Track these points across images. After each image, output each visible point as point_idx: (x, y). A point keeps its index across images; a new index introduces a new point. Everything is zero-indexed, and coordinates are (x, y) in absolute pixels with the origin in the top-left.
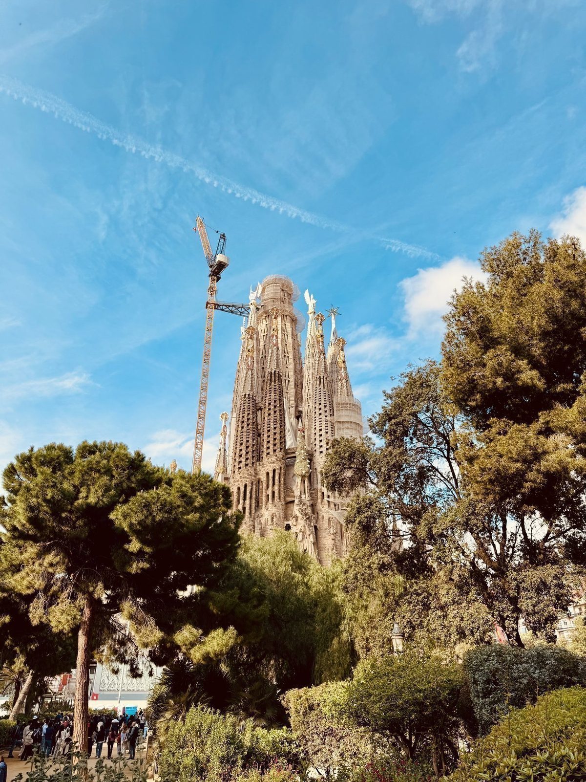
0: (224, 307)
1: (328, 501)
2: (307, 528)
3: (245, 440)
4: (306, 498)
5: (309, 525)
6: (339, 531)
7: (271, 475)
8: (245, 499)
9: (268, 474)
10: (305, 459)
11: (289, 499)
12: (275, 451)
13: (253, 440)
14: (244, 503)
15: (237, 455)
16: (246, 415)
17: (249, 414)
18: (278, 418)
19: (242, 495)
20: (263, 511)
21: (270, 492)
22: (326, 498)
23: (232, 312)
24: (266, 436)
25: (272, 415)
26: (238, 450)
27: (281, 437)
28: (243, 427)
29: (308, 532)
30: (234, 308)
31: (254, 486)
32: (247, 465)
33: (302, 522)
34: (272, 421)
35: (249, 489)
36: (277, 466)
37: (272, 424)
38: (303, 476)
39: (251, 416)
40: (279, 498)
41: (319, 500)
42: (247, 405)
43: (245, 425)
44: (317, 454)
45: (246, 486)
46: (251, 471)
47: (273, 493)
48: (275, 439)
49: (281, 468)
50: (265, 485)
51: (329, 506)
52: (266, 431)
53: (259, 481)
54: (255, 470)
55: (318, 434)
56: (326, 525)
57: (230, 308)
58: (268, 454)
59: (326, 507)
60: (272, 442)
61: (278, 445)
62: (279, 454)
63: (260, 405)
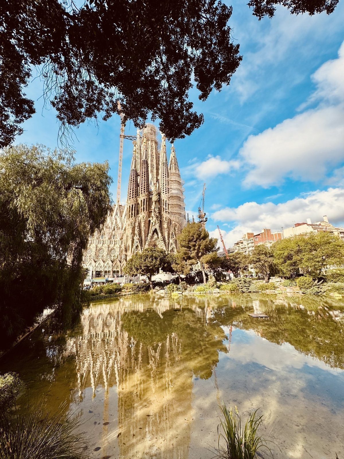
0: (128, 137)
1: (166, 211)
2: (157, 221)
3: (132, 187)
4: (157, 210)
5: (158, 220)
6: (170, 222)
7: (143, 201)
8: (132, 210)
9: (141, 201)
10: (156, 195)
11: (150, 211)
12: (144, 192)
13: (136, 188)
14: (132, 212)
15: (129, 193)
16: (132, 178)
17: (134, 177)
18: (146, 179)
19: (131, 209)
20: (140, 215)
21: (142, 208)
23: (131, 139)
24: (141, 186)
25: (143, 178)
26: (129, 192)
27: (147, 187)
28: (131, 183)
29: (157, 222)
30: (132, 138)
31: (136, 206)
32: (133, 197)
33: (155, 218)
34: (143, 180)
35: (134, 206)
36: (145, 198)
37: (143, 181)
38: (156, 202)
39: (134, 178)
40: (146, 210)
41: (162, 211)
42: (133, 173)
43: (132, 182)
44: (162, 193)
45: (133, 205)
46: (135, 199)
47: (144, 208)
48: (144, 187)
49: (147, 199)
50: (140, 205)
51: (166, 213)
52: (141, 184)
53: (138, 204)
54: (136, 199)
55: (162, 186)
56: (165, 220)
57: (130, 138)
58: (142, 193)
59: (165, 213)
60: (143, 188)
61: (146, 190)
62: (146, 193)
63: (139, 174)
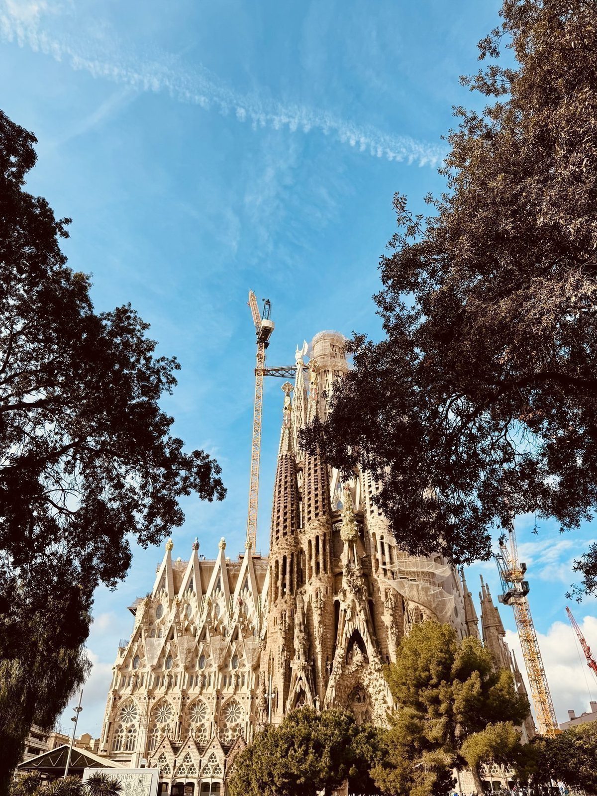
1: (385, 570)
2: (357, 604)
3: (282, 506)
4: (356, 567)
5: (360, 600)
6: (400, 604)
7: (313, 543)
8: (284, 573)
9: (310, 542)
10: (351, 521)
11: (337, 570)
12: (317, 515)
13: (292, 505)
14: (284, 579)
15: (275, 524)
16: (283, 478)
17: (286, 477)
18: (319, 478)
19: (280, 569)
20: (307, 587)
21: (313, 563)
22: (381, 566)
24: (306, 499)
25: (312, 475)
26: (275, 518)
27: (323, 499)
28: (280, 492)
29: (358, 609)
31: (295, 558)
32: (285, 534)
33: (350, 596)
34: (312, 481)
35: (288, 561)
36: (320, 532)
37: (312, 485)
38: (351, 542)
39: (289, 479)
40: (325, 569)
41: (374, 569)
42: (284, 466)
43: (282, 489)
44: (368, 515)
45: (285, 558)
46: (290, 538)
47: (317, 564)
48: (316, 502)
49: (325, 535)
50: (307, 556)
51: (385, 574)
52: (306, 493)
53: (301, 551)
54: (296, 538)
55: (367, 491)
56: (383, 599)
58: (309, 519)
59: (382, 576)
60: (313, 505)
61: (320, 508)
62: (323, 518)
63: (300, 465)
